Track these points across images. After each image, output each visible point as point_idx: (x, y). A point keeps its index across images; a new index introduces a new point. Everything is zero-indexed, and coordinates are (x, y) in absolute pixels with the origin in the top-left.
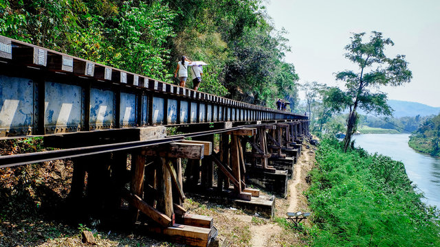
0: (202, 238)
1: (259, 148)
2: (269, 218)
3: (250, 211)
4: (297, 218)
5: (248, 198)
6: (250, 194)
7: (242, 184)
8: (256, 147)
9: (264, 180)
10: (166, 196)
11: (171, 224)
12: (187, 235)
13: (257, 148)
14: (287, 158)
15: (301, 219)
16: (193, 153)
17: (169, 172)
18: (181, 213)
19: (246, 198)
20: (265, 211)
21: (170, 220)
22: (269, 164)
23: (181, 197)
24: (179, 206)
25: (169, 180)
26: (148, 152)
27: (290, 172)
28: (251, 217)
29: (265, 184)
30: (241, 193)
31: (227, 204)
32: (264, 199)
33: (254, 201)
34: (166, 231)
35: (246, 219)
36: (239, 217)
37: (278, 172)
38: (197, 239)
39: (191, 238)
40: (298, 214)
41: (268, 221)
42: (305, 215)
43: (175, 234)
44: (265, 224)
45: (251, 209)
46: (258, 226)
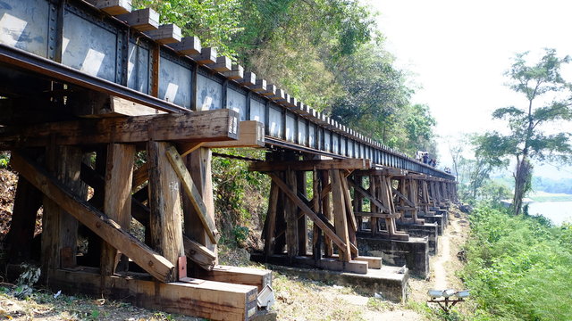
0: (234, 304)
1: (382, 204)
2: (398, 301)
3: (366, 290)
4: (446, 300)
5: (363, 269)
6: (366, 263)
7: (351, 248)
8: (376, 203)
9: (392, 251)
10: (164, 218)
11: (173, 275)
12: (204, 298)
13: (379, 205)
14: (426, 224)
15: (455, 302)
16: (214, 125)
17: (172, 172)
18: (206, 262)
19: (359, 269)
20: (392, 290)
21: (171, 266)
22: (398, 228)
25: (176, 187)
26: (135, 134)
27: (433, 244)
28: (366, 299)
29: (394, 259)
30: (351, 261)
31: (327, 282)
32: (389, 273)
33: (371, 274)
34: (164, 292)
35: (356, 300)
36: (346, 297)
37: (412, 240)
38: (223, 305)
39: (212, 303)
40: (449, 292)
41: (397, 306)
42: (461, 295)
43: (181, 296)
44: (392, 310)
45: (367, 286)
46: (378, 313)
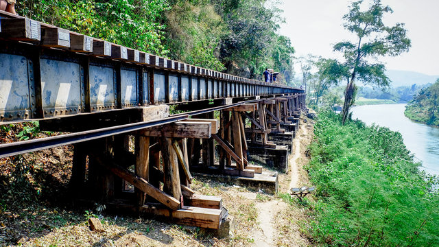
0: (213, 220)
1: (259, 123)
2: (273, 194)
3: (254, 188)
4: (301, 193)
5: (251, 175)
6: (253, 171)
7: (244, 161)
8: (255, 123)
9: (265, 155)
10: (173, 178)
11: (180, 207)
12: (197, 217)
13: (257, 124)
14: (286, 133)
15: (306, 194)
16: (200, 132)
17: (175, 153)
18: (189, 195)
19: (249, 175)
20: (269, 187)
21: (179, 203)
22: (269, 140)
23: (188, 178)
24: (186, 188)
25: (176, 161)
26: (152, 132)
27: (290, 147)
28: (255, 195)
29: (266, 160)
30: (244, 170)
31: (229, 183)
32: (267, 175)
33: (257, 177)
34: (174, 214)
35: (249, 196)
36: (243, 194)
37: (278, 148)
38: (207, 221)
39: (202, 220)
40: (303, 189)
41: (272, 197)
42: (310, 190)
43: (184, 216)
44: (270, 200)
45: (254, 185)
46: (263, 203)
